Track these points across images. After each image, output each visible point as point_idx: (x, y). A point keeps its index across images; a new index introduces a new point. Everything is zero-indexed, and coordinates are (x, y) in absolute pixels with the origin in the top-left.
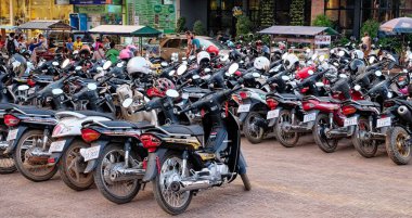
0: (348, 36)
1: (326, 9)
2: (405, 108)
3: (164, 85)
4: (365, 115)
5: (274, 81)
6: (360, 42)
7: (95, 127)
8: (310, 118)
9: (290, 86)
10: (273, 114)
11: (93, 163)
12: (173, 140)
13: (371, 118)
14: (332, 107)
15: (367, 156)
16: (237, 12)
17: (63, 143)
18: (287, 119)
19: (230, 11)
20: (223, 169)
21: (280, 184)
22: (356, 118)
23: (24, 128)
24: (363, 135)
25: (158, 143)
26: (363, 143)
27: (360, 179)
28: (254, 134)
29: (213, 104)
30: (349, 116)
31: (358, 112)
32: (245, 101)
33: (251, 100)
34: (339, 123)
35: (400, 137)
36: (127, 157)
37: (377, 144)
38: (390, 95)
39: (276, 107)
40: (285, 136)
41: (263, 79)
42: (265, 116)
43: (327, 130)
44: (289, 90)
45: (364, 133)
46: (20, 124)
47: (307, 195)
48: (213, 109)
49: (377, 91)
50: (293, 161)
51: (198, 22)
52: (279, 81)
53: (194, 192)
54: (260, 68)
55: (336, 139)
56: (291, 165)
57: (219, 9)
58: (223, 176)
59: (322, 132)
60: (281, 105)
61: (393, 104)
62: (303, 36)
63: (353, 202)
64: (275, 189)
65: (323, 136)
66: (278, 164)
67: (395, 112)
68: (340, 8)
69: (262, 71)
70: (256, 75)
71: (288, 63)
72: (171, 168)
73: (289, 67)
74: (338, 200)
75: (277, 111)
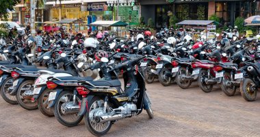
0: (228, 26)
1: (216, 12)
2: (252, 68)
3: (101, 55)
4: (228, 71)
5: (178, 51)
6: (234, 28)
7: (54, 81)
8: (196, 72)
9: (187, 54)
10: (175, 70)
11: (52, 102)
12: (98, 90)
13: (232, 73)
14: (209, 66)
15: (229, 95)
16: (170, 13)
17: (40, 89)
18: (184, 72)
19: (166, 13)
20: (132, 106)
21: (172, 114)
22: (222, 73)
23: (22, 79)
24: (227, 83)
25: (88, 92)
26: (227, 87)
27: (223, 111)
28: (165, 81)
29: (128, 67)
30: (219, 71)
31: (224, 69)
32: (160, 62)
33: (163, 61)
34: (213, 75)
35: (249, 85)
36: (74, 98)
37: (236, 88)
38: (243, 59)
39: (177, 66)
40: (182, 82)
41: (171, 50)
42: (171, 70)
43: (206, 79)
44: (186, 56)
45: (228, 81)
46: (20, 77)
47: (187, 122)
48: (128, 69)
49: (236, 57)
50: (185, 98)
51: (150, 19)
52: (181, 51)
53: (112, 122)
54: (170, 43)
55: (211, 84)
56: (183, 100)
57: (161, 13)
58: (132, 111)
59: (203, 80)
60: (179, 64)
61: (245, 65)
62: (200, 26)
63: (216, 128)
64: (169, 118)
65: (204, 83)
66: (175, 100)
67: (246, 70)
68: (224, 11)
69: (172, 45)
70: (168, 47)
71: (185, 40)
72: (98, 107)
73: (186, 43)
74: (206, 127)
75: (178, 68)
